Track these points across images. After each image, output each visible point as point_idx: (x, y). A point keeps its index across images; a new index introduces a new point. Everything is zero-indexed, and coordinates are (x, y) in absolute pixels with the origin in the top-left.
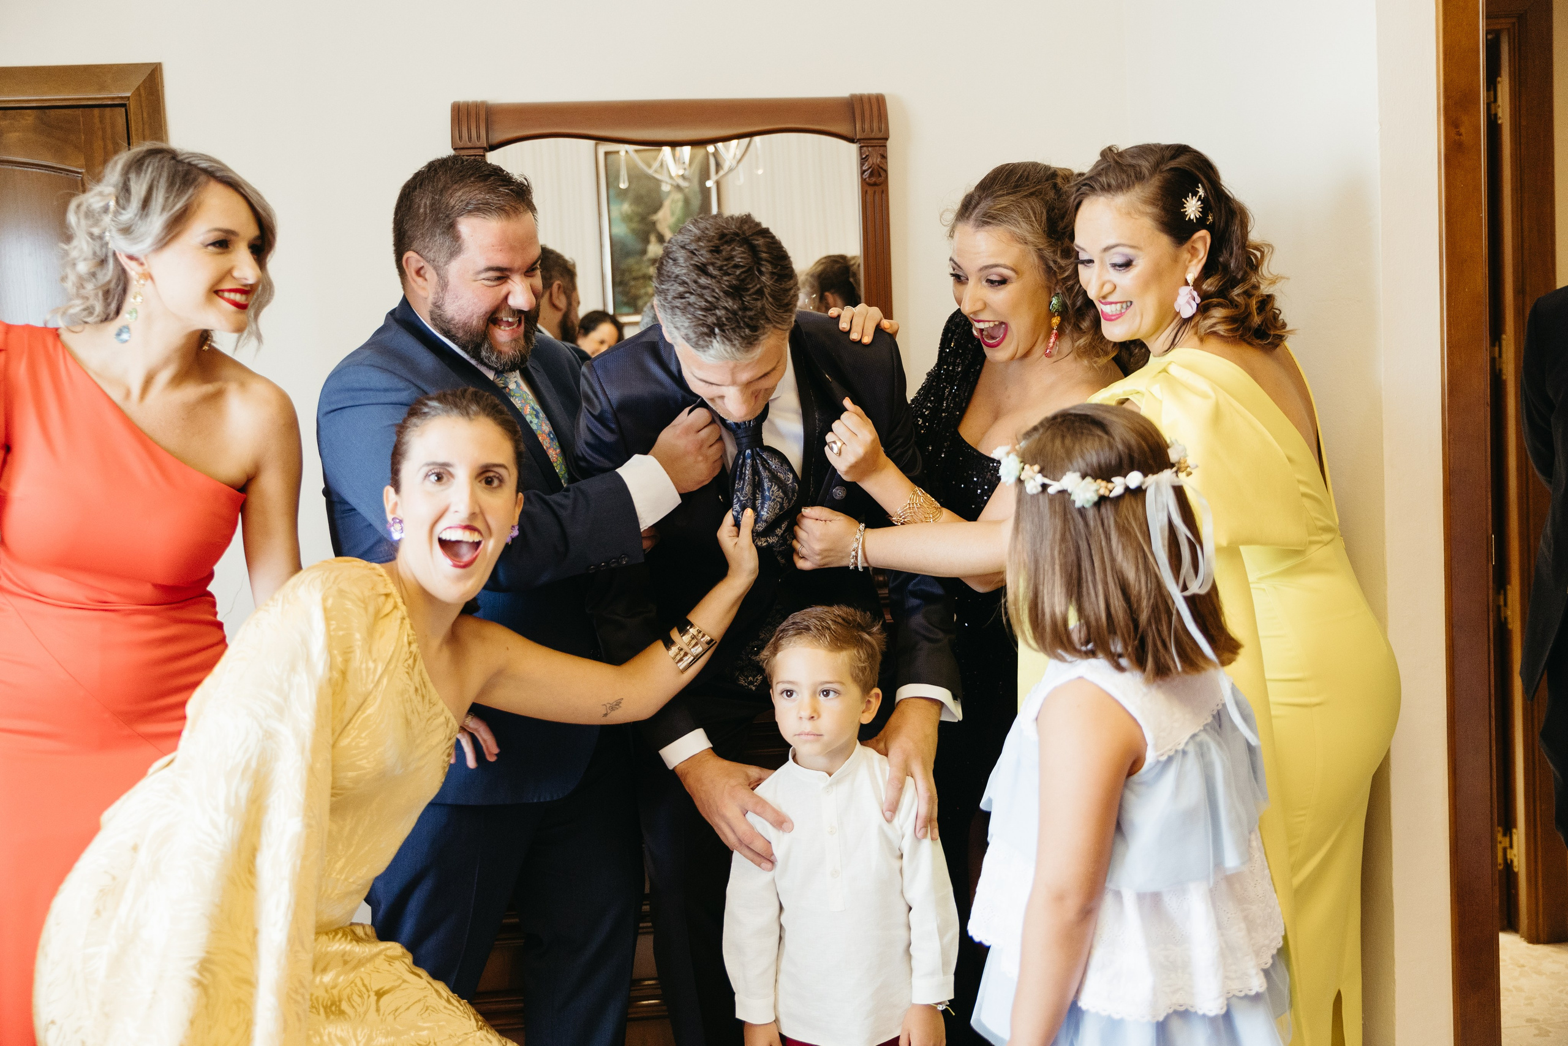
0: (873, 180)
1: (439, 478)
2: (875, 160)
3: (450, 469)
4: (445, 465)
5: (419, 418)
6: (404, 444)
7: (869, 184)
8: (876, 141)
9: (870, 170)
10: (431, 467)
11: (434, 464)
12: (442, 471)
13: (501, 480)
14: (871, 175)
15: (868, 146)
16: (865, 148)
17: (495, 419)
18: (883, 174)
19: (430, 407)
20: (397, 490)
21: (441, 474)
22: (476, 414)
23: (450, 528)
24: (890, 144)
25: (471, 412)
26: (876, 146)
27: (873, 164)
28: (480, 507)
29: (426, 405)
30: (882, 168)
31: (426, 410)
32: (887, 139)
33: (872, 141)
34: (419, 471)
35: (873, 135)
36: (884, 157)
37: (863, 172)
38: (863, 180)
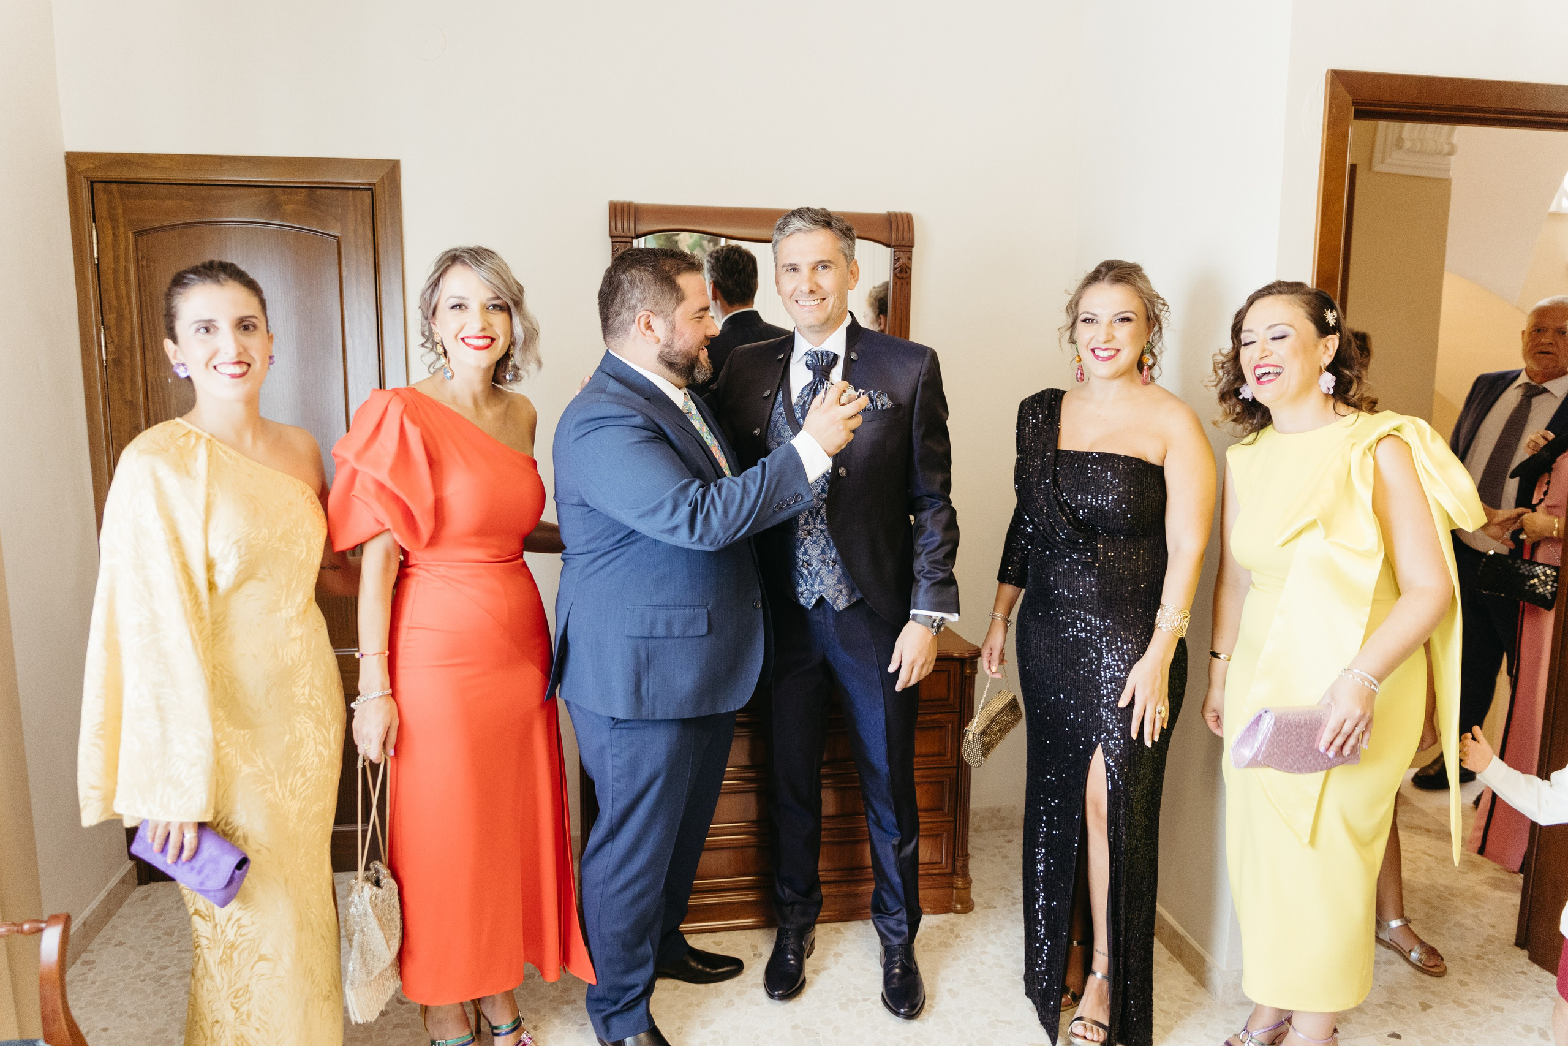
0: (902, 275)
1: (207, 330)
2: (903, 260)
3: (215, 323)
4: (210, 321)
5: (181, 287)
6: (173, 307)
7: (899, 278)
8: (906, 248)
9: (899, 267)
10: (200, 324)
11: (201, 321)
12: (208, 325)
13: (255, 327)
14: (901, 271)
15: (899, 251)
16: (897, 252)
17: (241, 282)
18: (908, 271)
19: (188, 279)
20: (174, 339)
21: (208, 327)
22: (225, 280)
23: (224, 363)
25: (221, 279)
26: (905, 251)
27: (902, 263)
28: (243, 347)
29: (185, 277)
30: (908, 267)
31: (186, 281)
32: (912, 246)
33: (901, 248)
34: (190, 327)
35: (903, 243)
36: (910, 259)
37: (895, 269)
38: (895, 274)
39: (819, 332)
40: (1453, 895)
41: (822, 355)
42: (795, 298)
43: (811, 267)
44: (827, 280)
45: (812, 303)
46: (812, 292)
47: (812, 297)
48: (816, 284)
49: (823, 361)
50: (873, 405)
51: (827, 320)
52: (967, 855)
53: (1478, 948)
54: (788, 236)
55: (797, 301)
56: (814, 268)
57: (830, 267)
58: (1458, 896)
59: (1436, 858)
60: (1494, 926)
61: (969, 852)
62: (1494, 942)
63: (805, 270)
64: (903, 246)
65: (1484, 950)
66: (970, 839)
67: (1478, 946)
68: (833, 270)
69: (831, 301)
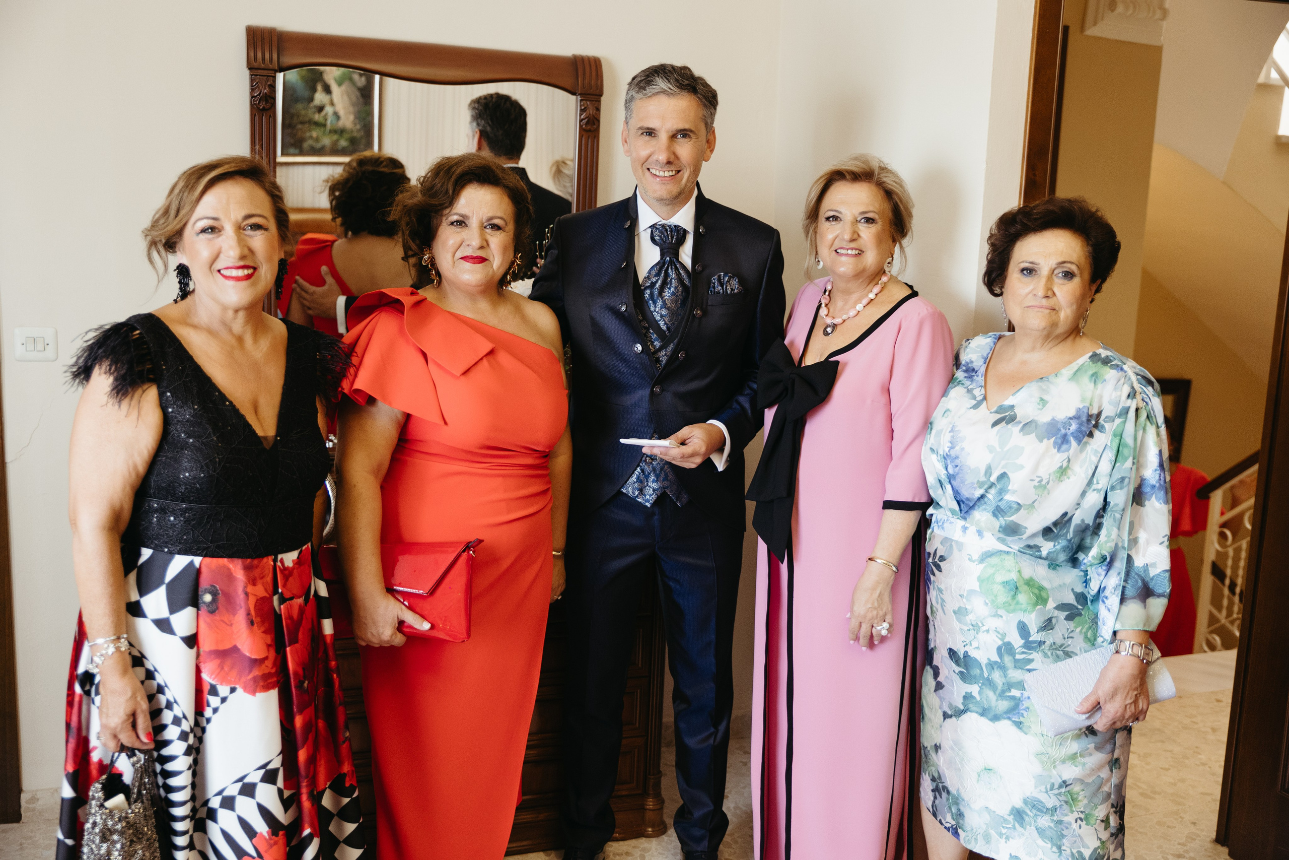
0: (589, 127)
2: (591, 110)
7: (585, 130)
8: (594, 97)
9: (586, 120)
14: (587, 124)
15: (586, 100)
16: (584, 101)
18: (596, 122)
24: (603, 99)
26: (593, 101)
27: (590, 114)
30: (596, 119)
32: (601, 95)
33: (588, 96)
35: (591, 91)
36: (598, 109)
37: (581, 121)
38: (581, 127)
39: (669, 205)
40: (1155, 793)
41: (671, 231)
42: (647, 165)
43: (671, 134)
44: (685, 150)
45: (667, 174)
46: (669, 163)
47: (668, 167)
48: (674, 153)
49: (672, 238)
50: (723, 289)
51: (680, 194)
52: (660, 772)
53: (1179, 847)
54: (650, 97)
55: (648, 169)
56: (673, 137)
57: (690, 137)
58: (1159, 794)
59: (1139, 755)
60: (1194, 824)
61: (661, 770)
62: (1195, 840)
63: (663, 137)
64: (592, 95)
65: (1185, 848)
66: (662, 755)
67: (1179, 844)
68: (693, 140)
69: (686, 174)
